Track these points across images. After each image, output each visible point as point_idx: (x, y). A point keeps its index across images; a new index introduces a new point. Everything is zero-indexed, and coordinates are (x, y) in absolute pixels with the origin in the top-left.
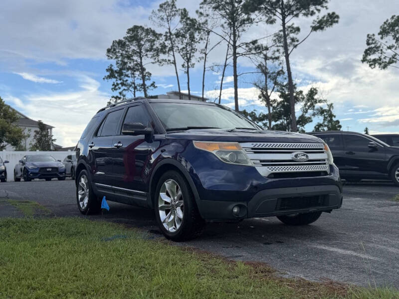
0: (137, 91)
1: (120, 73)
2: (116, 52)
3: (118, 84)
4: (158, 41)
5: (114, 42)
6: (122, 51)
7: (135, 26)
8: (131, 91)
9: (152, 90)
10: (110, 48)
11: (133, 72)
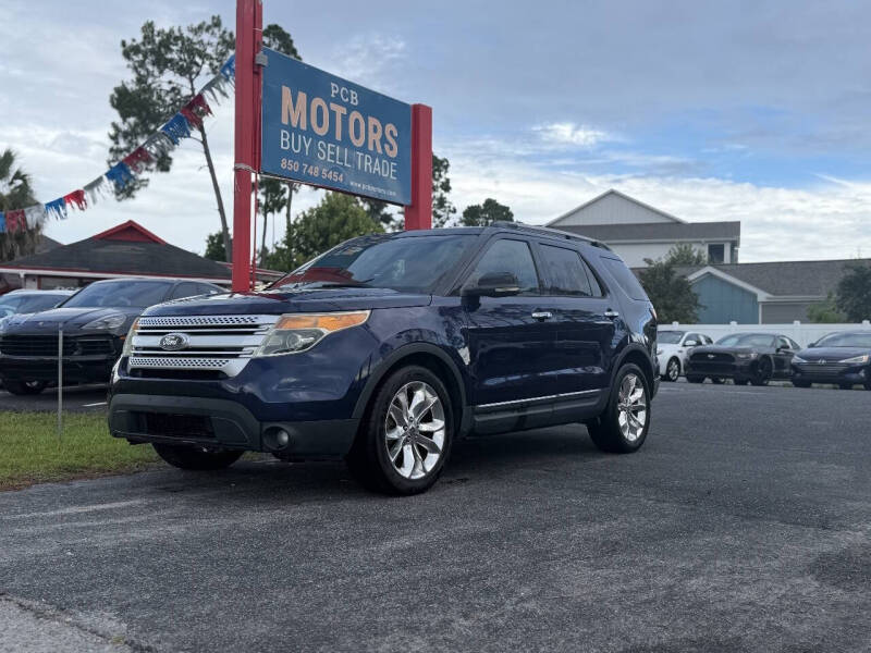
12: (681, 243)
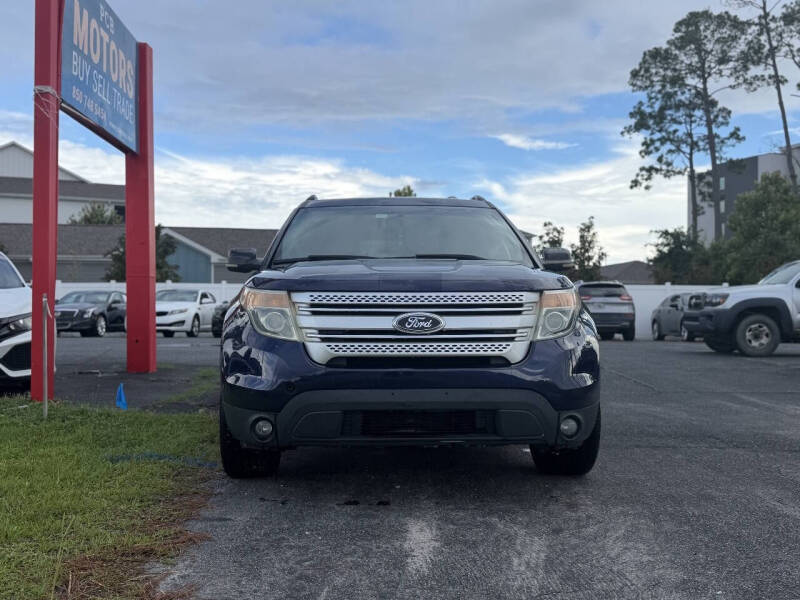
0: (699, 150)
1: (660, 117)
2: (651, 75)
3: (652, 141)
4: (743, 37)
5: (645, 54)
6: (666, 69)
7: (691, 14)
8: (684, 153)
9: (733, 146)
10: (637, 67)
11: (688, 112)
12: (94, 202)
